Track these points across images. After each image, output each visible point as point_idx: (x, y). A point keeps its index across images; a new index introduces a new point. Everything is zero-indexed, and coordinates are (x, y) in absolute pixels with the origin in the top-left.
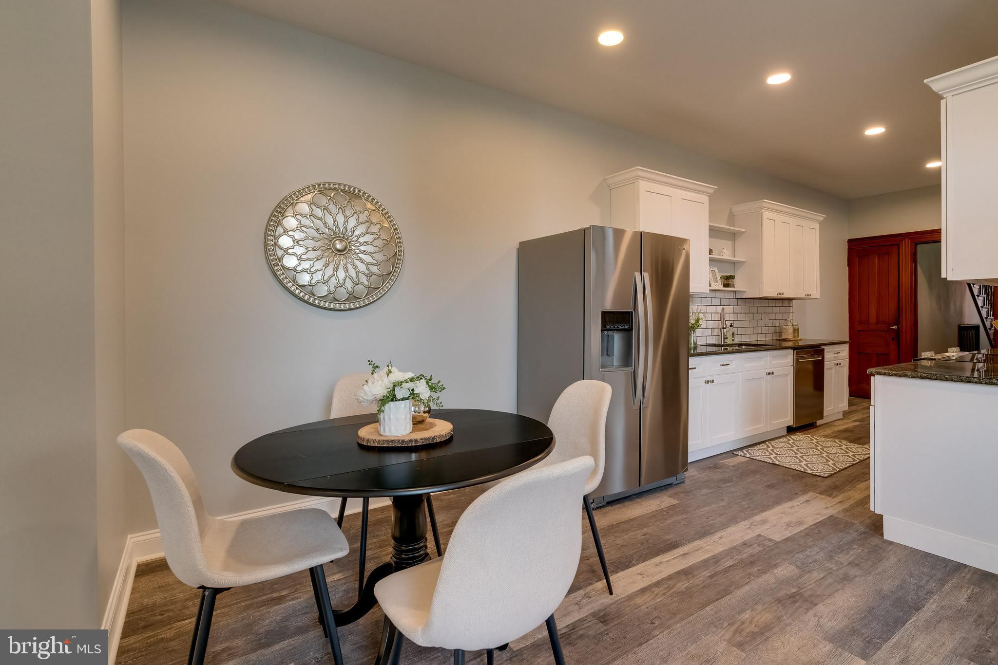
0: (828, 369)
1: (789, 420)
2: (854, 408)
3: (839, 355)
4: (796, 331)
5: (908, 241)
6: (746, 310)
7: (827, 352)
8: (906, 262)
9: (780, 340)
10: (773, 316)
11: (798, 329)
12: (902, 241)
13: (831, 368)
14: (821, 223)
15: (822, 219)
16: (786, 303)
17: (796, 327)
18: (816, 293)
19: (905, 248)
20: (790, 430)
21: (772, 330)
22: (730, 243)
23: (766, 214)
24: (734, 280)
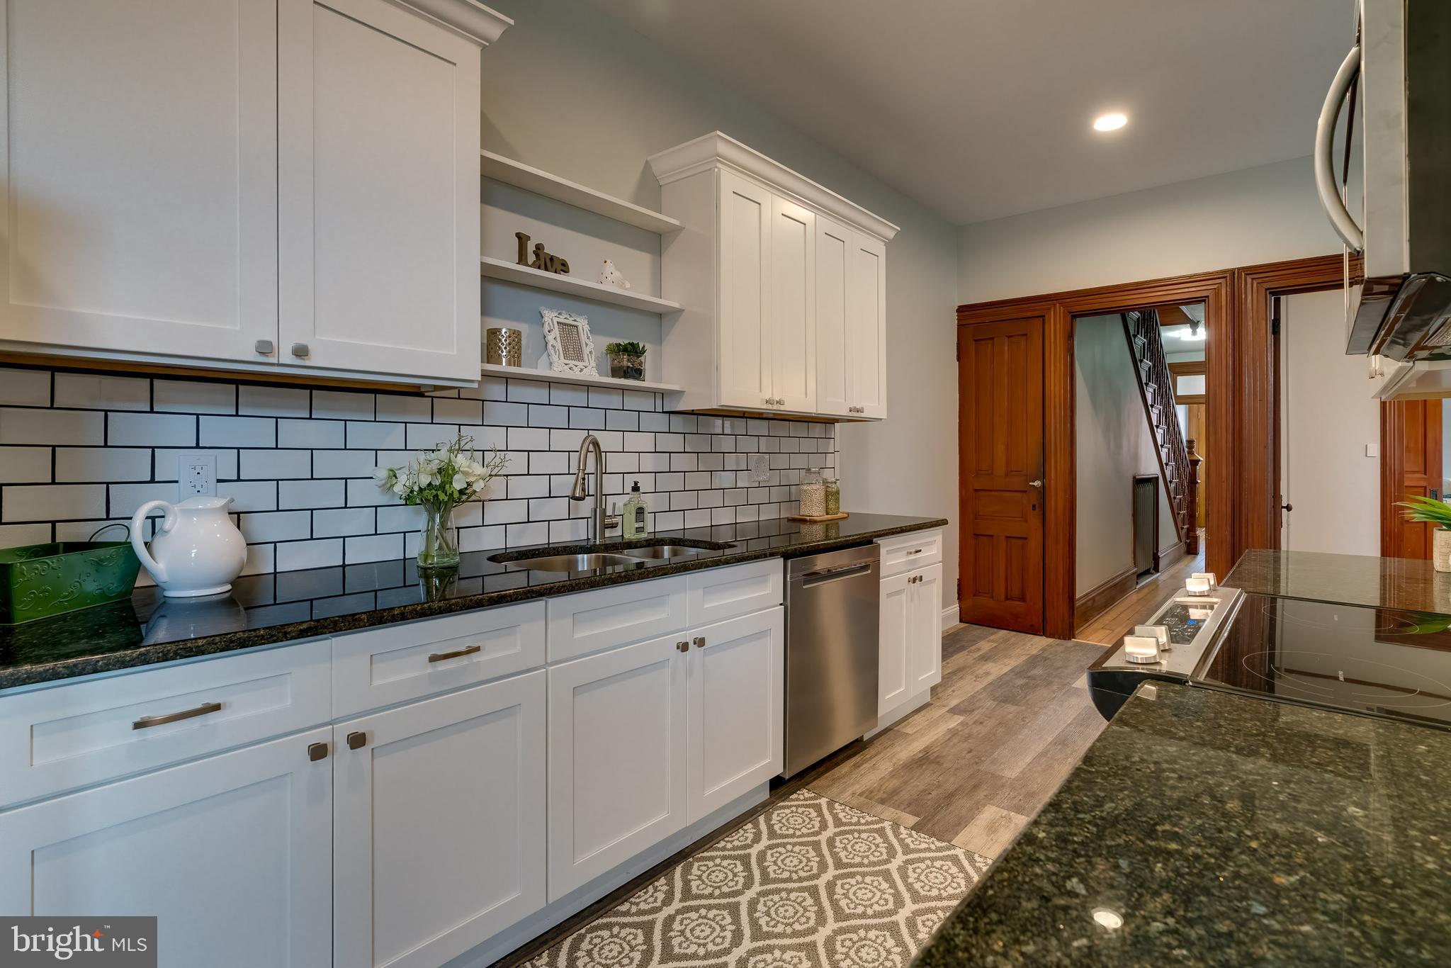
0: (889, 595)
1: (771, 763)
2: (959, 659)
3: (919, 555)
4: (831, 496)
5: (1060, 308)
6: (695, 443)
7: (888, 552)
8: (1055, 348)
9: (794, 520)
10: (781, 461)
11: (838, 492)
12: (1050, 309)
13: (898, 592)
14: (889, 245)
15: (891, 234)
16: (817, 430)
17: (834, 488)
18: (875, 406)
19: (1056, 322)
20: (778, 786)
21: (776, 494)
22: (644, 259)
23: (729, 180)
24: (642, 359)
